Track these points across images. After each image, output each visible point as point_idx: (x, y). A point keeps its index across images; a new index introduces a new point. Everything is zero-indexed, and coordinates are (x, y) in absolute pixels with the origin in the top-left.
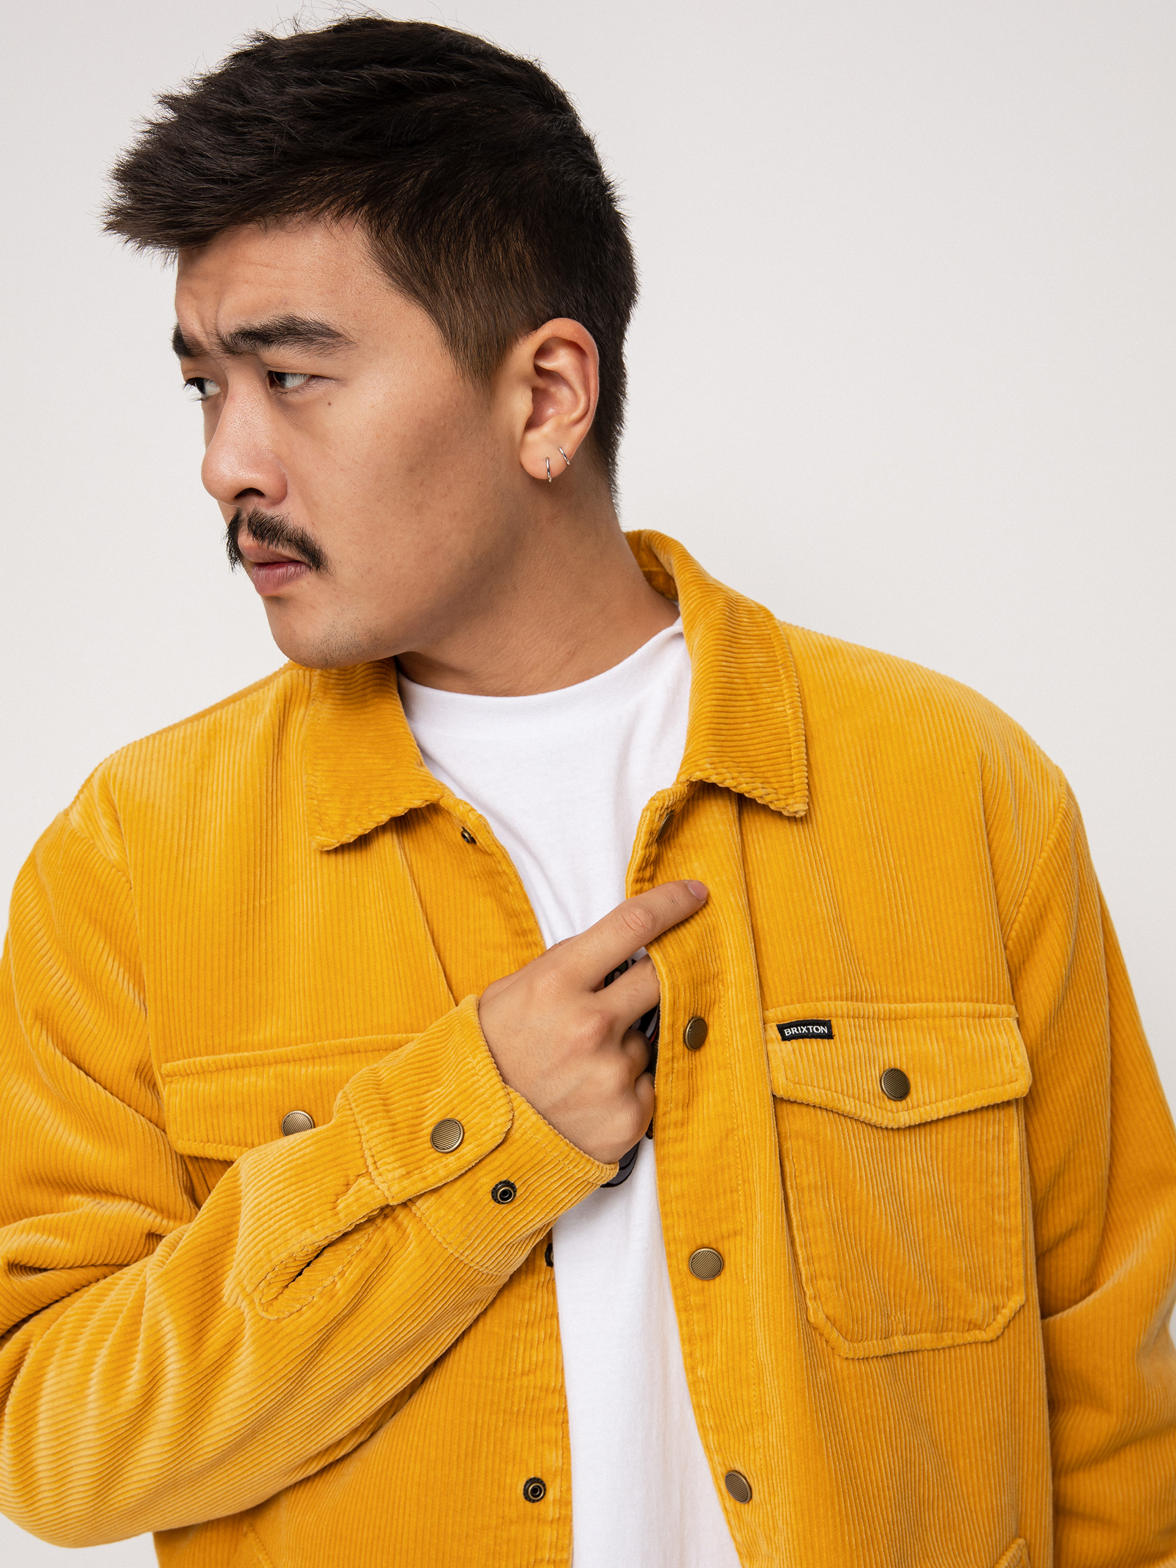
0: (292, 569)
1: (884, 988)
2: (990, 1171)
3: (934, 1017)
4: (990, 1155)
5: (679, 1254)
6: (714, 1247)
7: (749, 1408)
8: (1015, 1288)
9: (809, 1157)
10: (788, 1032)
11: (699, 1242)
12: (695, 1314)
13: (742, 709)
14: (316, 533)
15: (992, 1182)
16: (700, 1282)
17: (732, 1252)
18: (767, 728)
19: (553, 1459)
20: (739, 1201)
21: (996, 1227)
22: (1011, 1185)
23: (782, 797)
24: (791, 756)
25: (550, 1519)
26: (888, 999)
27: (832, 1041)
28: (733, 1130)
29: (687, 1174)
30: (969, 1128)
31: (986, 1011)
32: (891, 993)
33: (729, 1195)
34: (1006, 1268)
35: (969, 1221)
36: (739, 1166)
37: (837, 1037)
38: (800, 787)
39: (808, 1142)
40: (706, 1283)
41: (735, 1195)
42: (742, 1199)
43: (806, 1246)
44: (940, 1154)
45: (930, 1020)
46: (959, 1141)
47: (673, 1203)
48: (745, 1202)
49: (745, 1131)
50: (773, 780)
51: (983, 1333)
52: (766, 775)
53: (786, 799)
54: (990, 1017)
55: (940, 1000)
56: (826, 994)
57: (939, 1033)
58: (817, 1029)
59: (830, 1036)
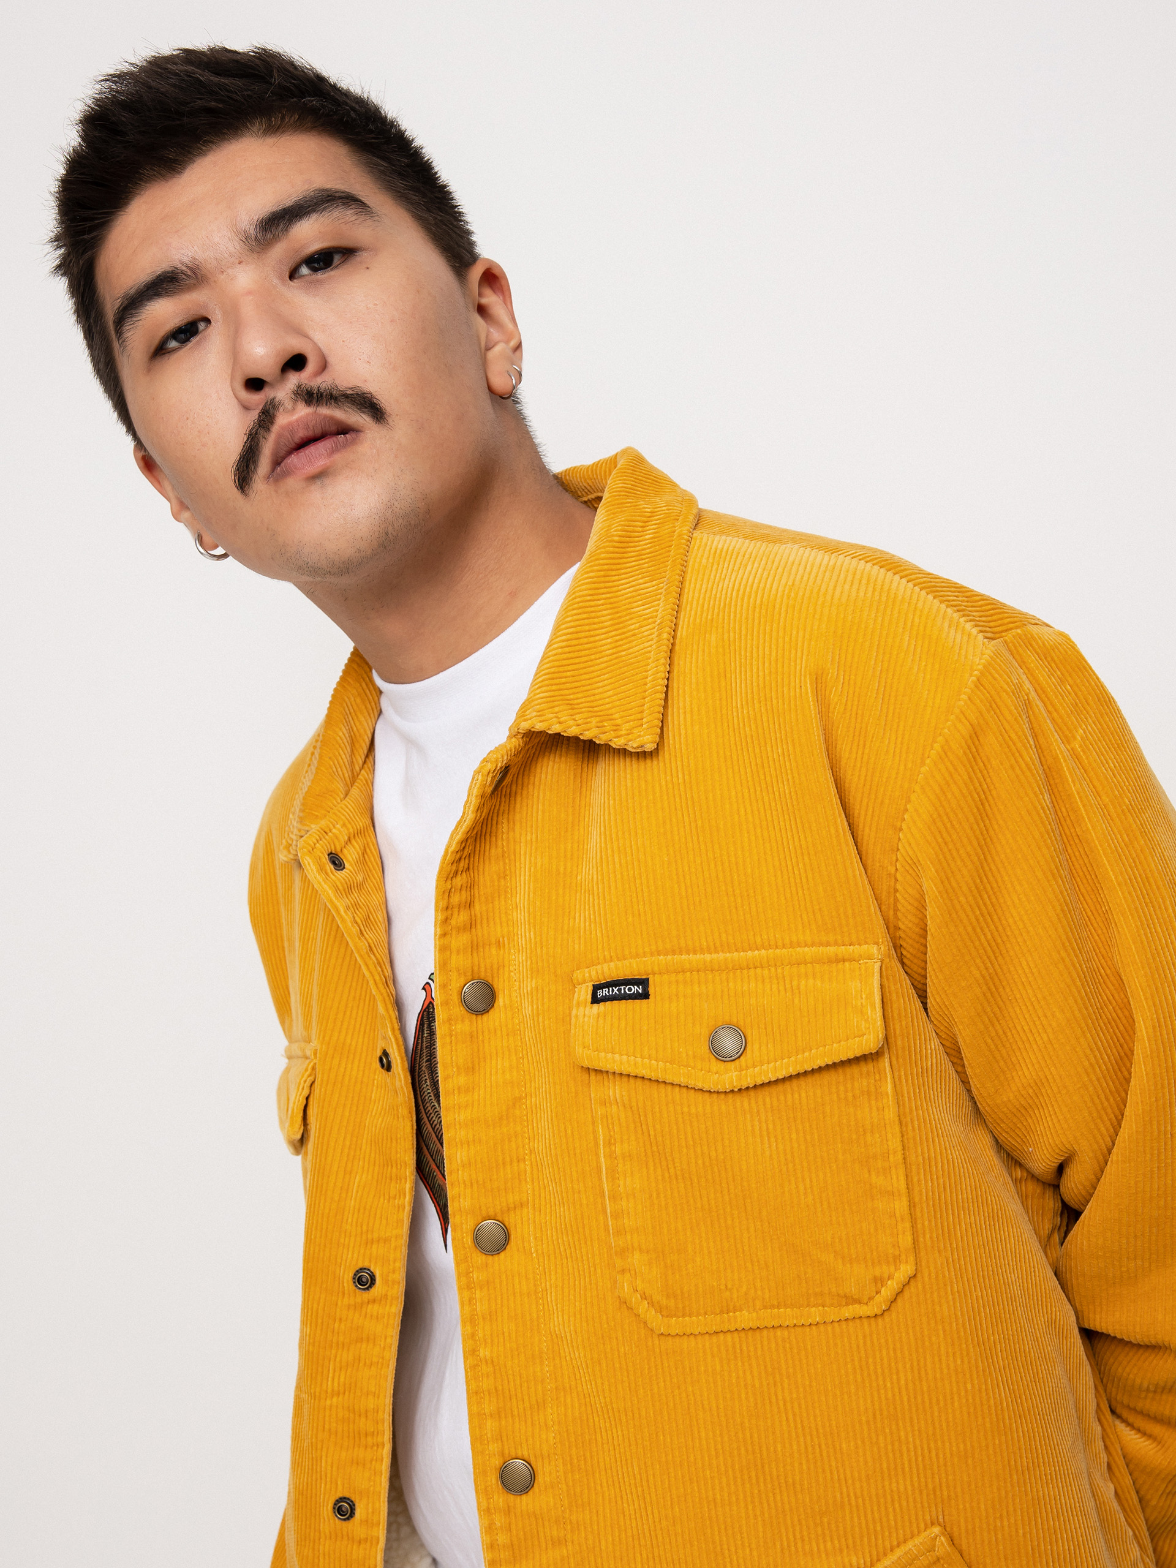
2: (861, 1130)
3: (776, 966)
4: (859, 1113)
5: (464, 1226)
6: (500, 1219)
7: (542, 1384)
8: (904, 1257)
10: (600, 994)
11: (484, 1213)
12: (478, 1292)
15: (865, 1142)
16: (484, 1256)
17: (519, 1225)
18: (626, 658)
20: (525, 1171)
21: (875, 1191)
22: (890, 1143)
27: (647, 1001)
28: (520, 1098)
29: (474, 1141)
31: (837, 955)
33: (515, 1164)
34: (891, 1234)
36: (526, 1135)
37: (652, 997)
40: (490, 1258)
41: (522, 1165)
42: (528, 1168)
43: (617, 1217)
44: (798, 1115)
47: (460, 1172)
48: (532, 1173)
49: (533, 1100)
50: (616, 716)
51: (865, 1307)
52: (610, 712)
53: (628, 734)
54: (844, 961)
55: (784, 946)
56: (647, 949)
57: (782, 983)
58: (630, 990)
59: (645, 996)
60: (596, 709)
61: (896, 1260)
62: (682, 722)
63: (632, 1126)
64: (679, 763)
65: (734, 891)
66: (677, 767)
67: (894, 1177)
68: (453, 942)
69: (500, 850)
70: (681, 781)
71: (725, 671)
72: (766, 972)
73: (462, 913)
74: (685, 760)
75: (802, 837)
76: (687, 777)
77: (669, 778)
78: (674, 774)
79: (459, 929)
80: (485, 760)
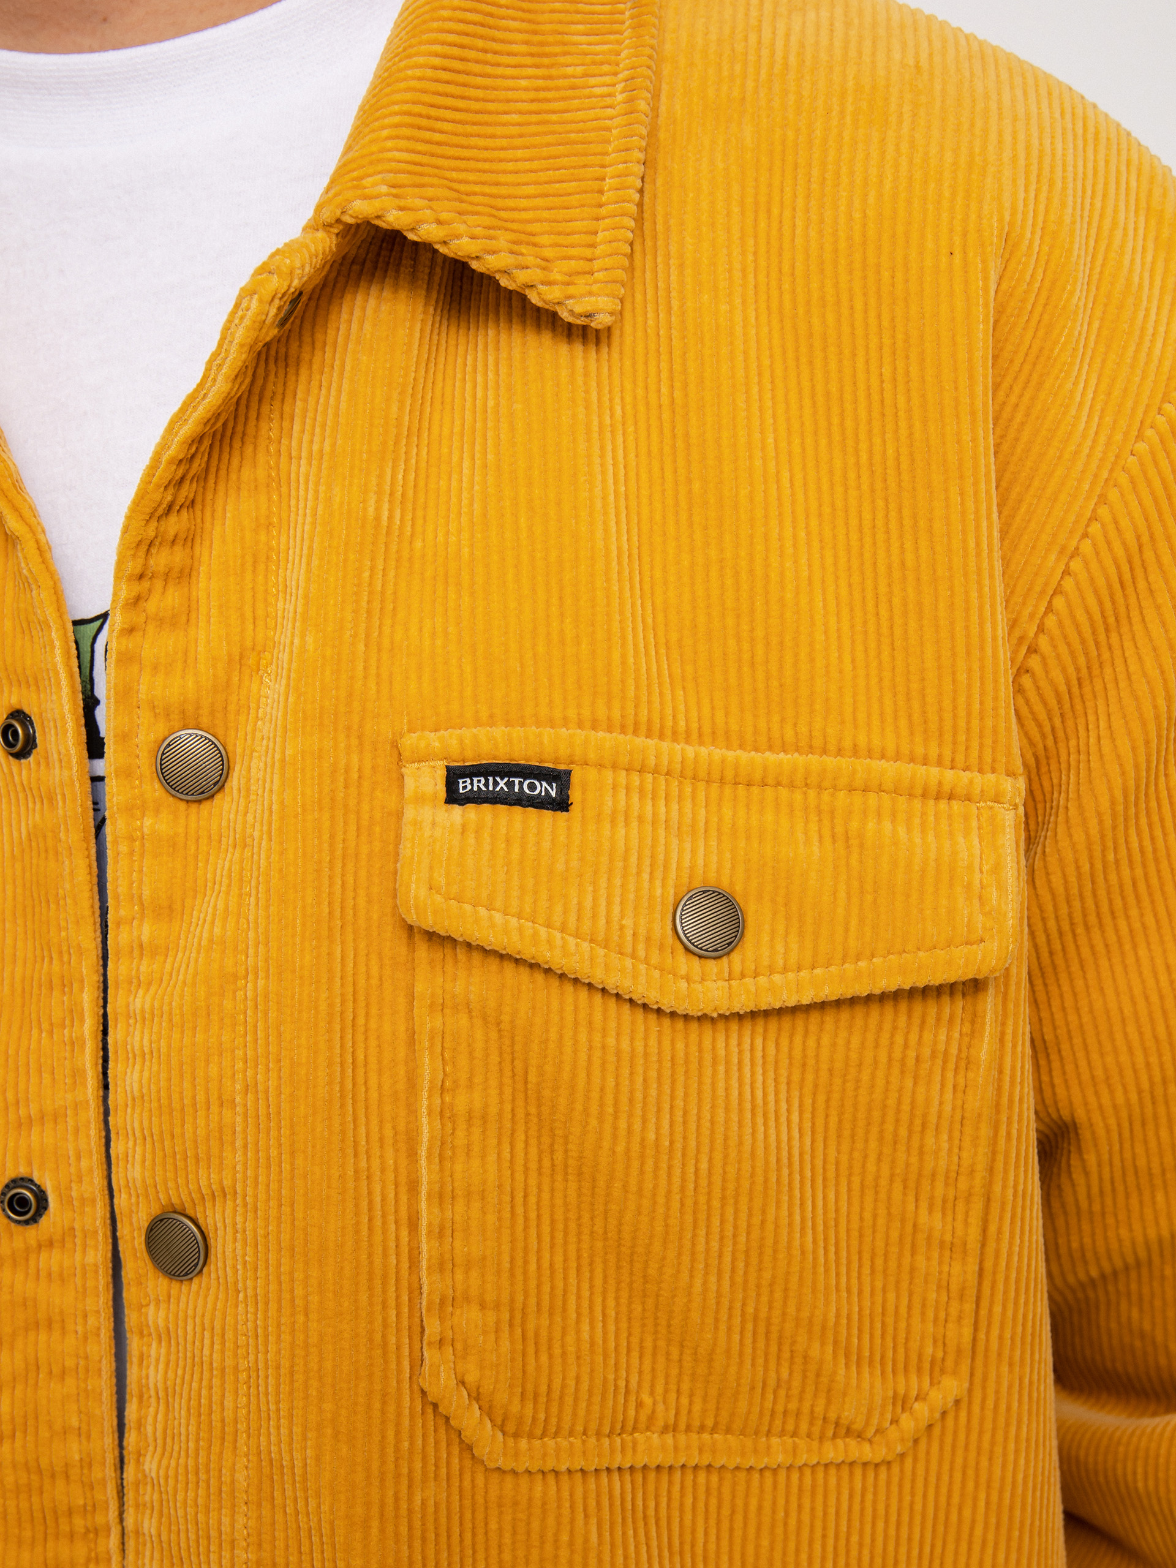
1: (720, 715)
2: (918, 1122)
3: (820, 788)
4: (921, 1090)
7: (233, 1549)
8: (950, 1363)
9: (479, 1054)
10: (464, 786)
13: (511, 83)
15: (921, 1147)
16: (166, 1280)
18: (557, 128)
21: (921, 1237)
22: (964, 1155)
23: (558, 277)
24: (601, 192)
26: (728, 738)
27: (564, 815)
30: (880, 1028)
31: (940, 784)
32: (734, 727)
34: (936, 1319)
35: (862, 1219)
37: (575, 809)
38: (609, 262)
39: (478, 1022)
40: (176, 1286)
43: (441, 1235)
44: (810, 1077)
45: (812, 794)
46: (854, 1056)
50: (544, 240)
51: (867, 1447)
52: (530, 228)
53: (568, 284)
54: (951, 797)
55: (840, 752)
56: (572, 713)
57: (826, 822)
58: (532, 787)
59: (561, 804)
60: (503, 214)
61: (937, 1370)
62: (674, 285)
63: (494, 1058)
64: (664, 366)
65: (752, 630)
66: (659, 372)
67: (960, 1217)
68: (146, 646)
69: (261, 473)
70: (665, 401)
71: (769, 202)
72: (798, 796)
73: (170, 590)
74: (677, 360)
75: (908, 545)
76: (678, 394)
77: (640, 392)
78: (653, 387)
79: (161, 622)
80: (264, 270)
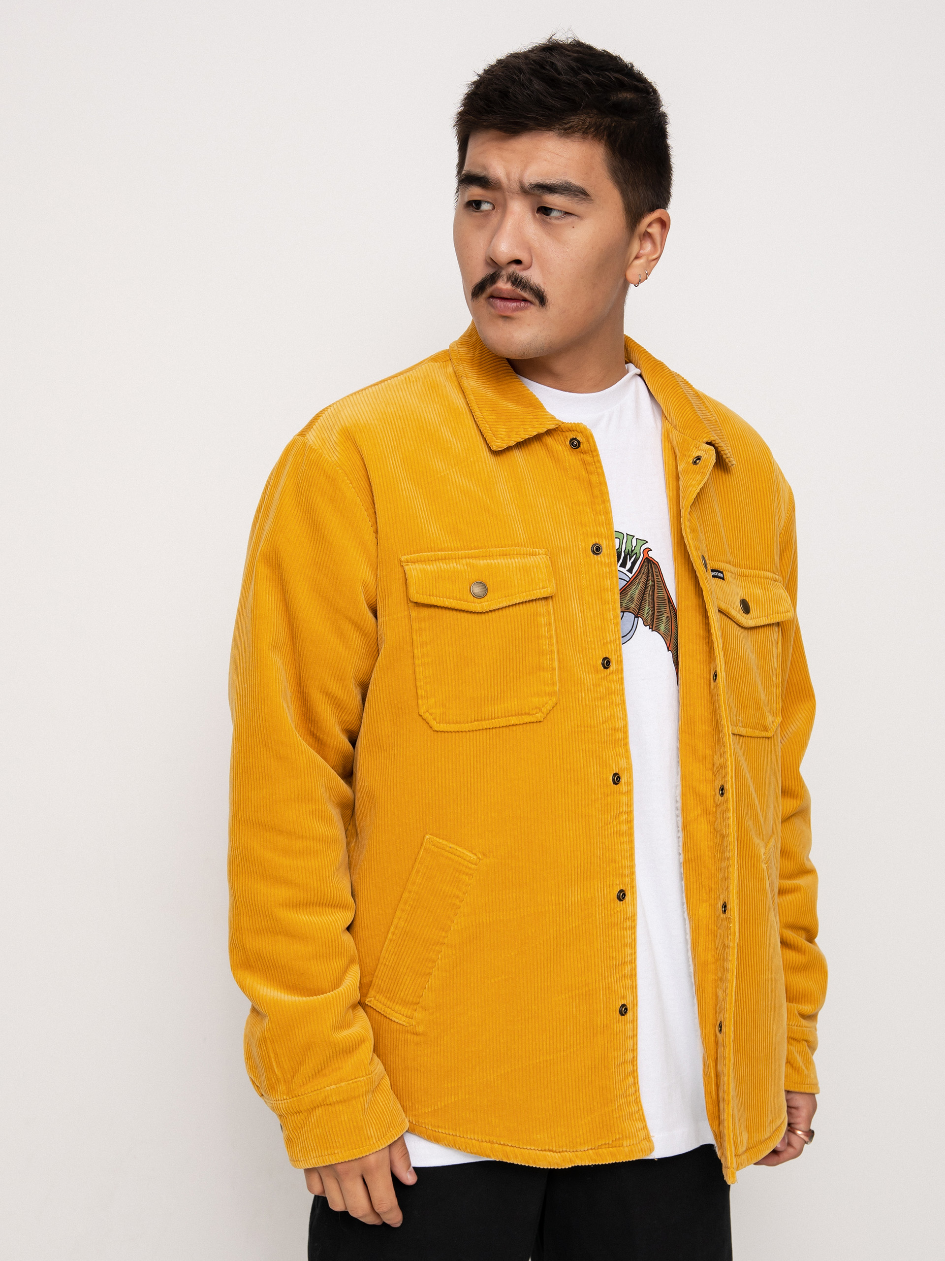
0: (523, 304)
14: (546, 288)
19: (623, 763)
25: (624, 792)
